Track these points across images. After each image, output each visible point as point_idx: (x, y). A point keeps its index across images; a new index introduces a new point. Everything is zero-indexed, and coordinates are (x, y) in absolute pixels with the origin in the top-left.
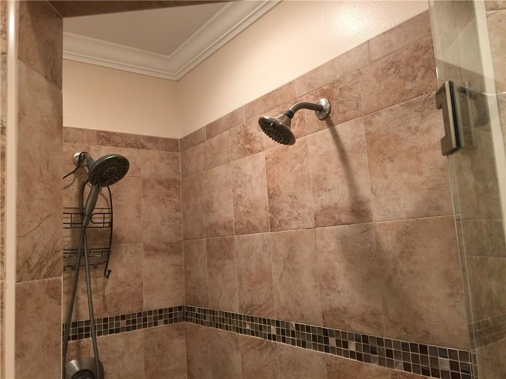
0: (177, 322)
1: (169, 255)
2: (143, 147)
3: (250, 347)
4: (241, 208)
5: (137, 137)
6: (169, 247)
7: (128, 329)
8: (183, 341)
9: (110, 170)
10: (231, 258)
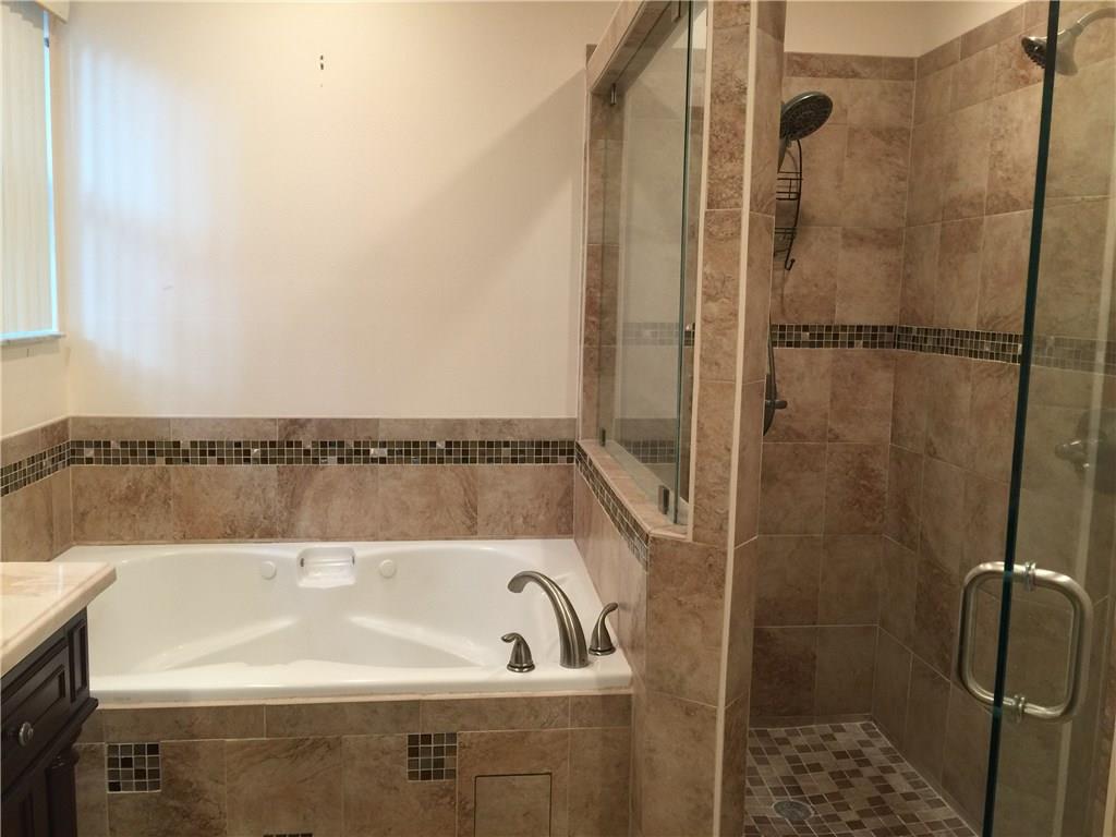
0: (883, 347)
1: (880, 248)
2: (855, 75)
3: (985, 375)
4: (1000, 173)
5: (846, 60)
6: (880, 236)
7: (812, 345)
8: (889, 375)
9: (805, 115)
10: (974, 250)
